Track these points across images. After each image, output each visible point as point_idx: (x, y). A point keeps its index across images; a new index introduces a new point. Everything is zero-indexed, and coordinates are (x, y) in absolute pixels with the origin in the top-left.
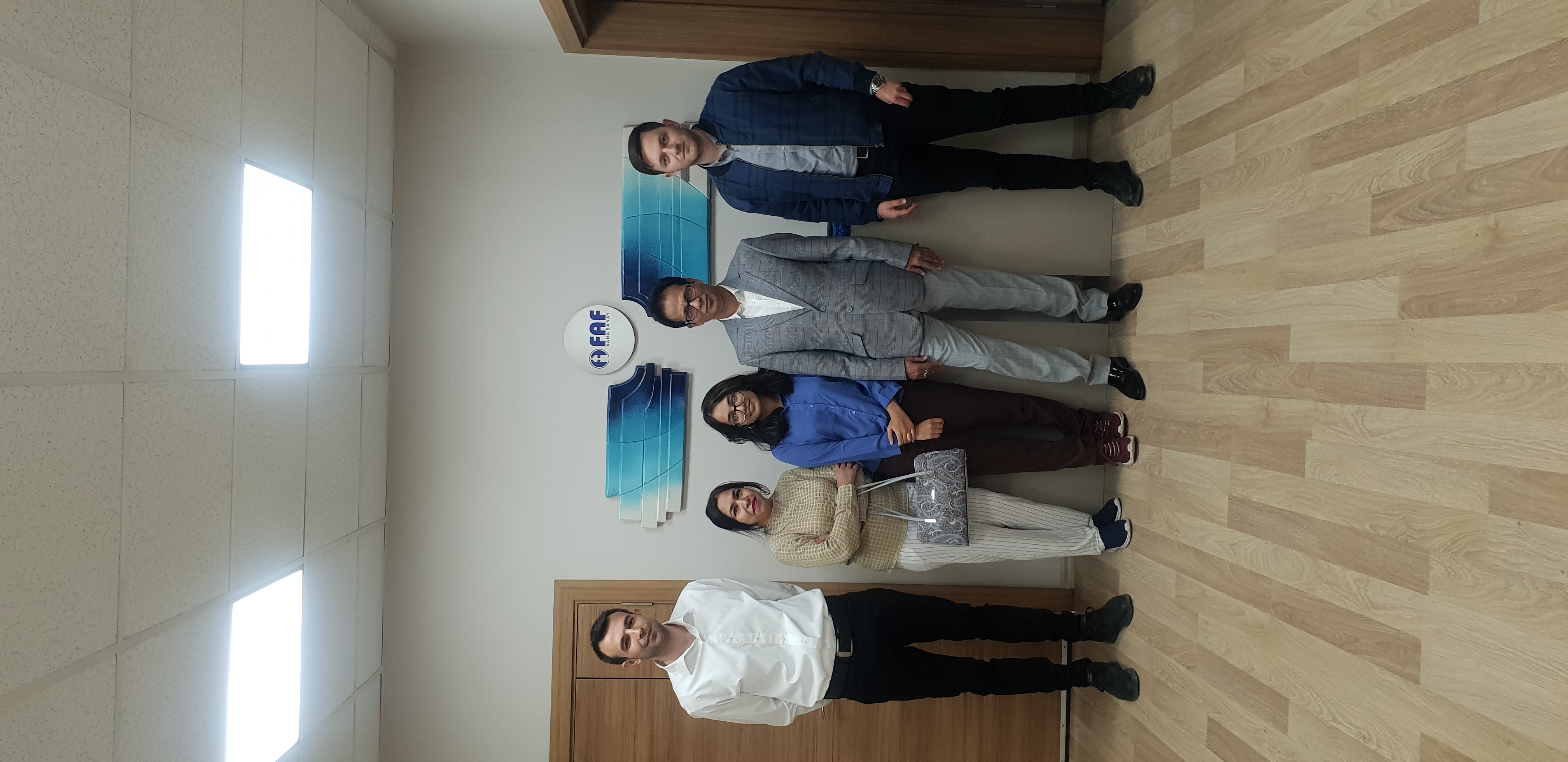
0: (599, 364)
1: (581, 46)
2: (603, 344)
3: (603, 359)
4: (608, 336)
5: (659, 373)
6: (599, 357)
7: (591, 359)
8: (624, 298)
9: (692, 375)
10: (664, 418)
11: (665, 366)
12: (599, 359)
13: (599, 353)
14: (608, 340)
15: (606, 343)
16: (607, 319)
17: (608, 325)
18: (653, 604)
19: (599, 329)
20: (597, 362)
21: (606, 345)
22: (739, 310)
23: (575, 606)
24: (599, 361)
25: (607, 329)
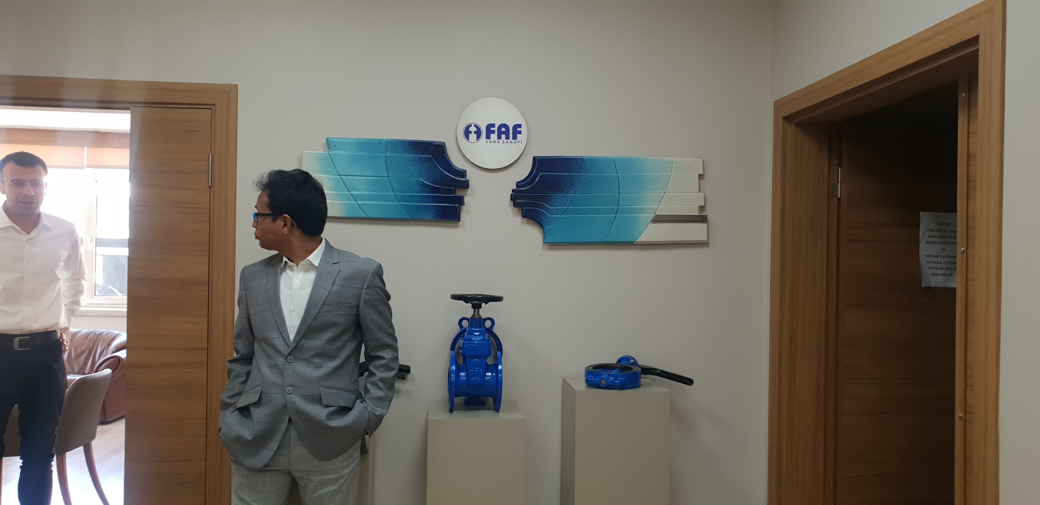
0: (467, 133)
2: (488, 137)
3: (473, 137)
4: (496, 142)
5: (459, 193)
6: (475, 132)
7: (473, 125)
8: (535, 159)
9: (457, 227)
10: (412, 198)
11: (466, 199)
12: (473, 132)
13: (478, 133)
14: (492, 141)
15: (489, 140)
17: (507, 142)
18: (210, 187)
19: (503, 133)
20: (470, 130)
21: (487, 140)
23: (210, 106)
24: (471, 132)
25: (503, 141)
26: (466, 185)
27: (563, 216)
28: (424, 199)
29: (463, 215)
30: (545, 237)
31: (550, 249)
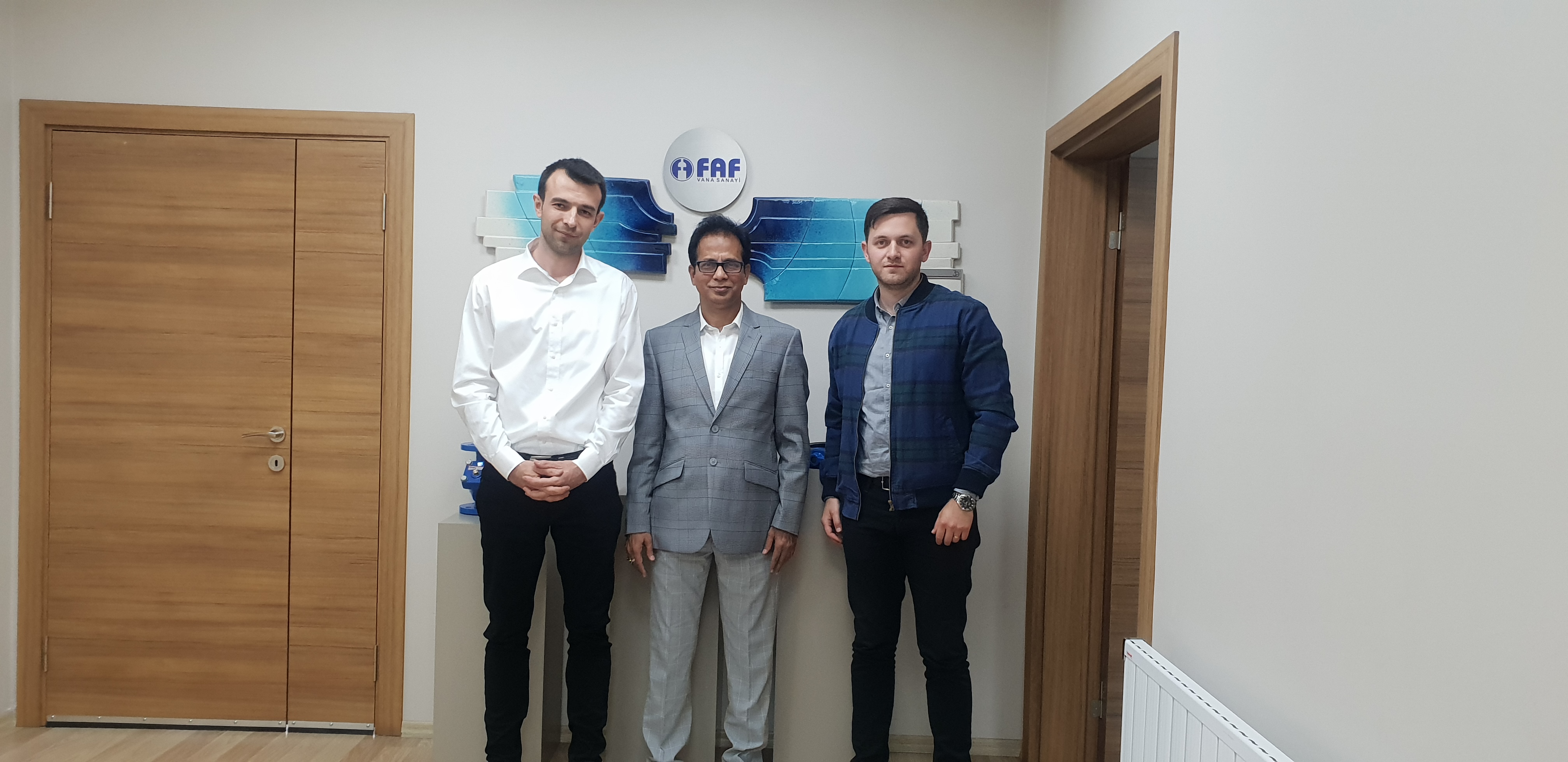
0: (675, 169)
1: (1052, 150)
2: (700, 174)
3: (682, 174)
4: (710, 180)
5: (665, 240)
6: (684, 169)
7: (682, 160)
8: (755, 200)
9: (663, 280)
11: (673, 247)
12: (682, 169)
13: (689, 170)
14: (705, 180)
15: (701, 178)
16: (730, 179)
17: (723, 180)
18: (384, 231)
19: (718, 169)
20: (679, 166)
21: (699, 178)
22: (710, 328)
23: (382, 139)
24: (680, 169)
25: (718, 179)
26: (672, 231)
27: (787, 269)
28: (623, 247)
29: (670, 267)
30: (766, 294)
31: (773, 308)
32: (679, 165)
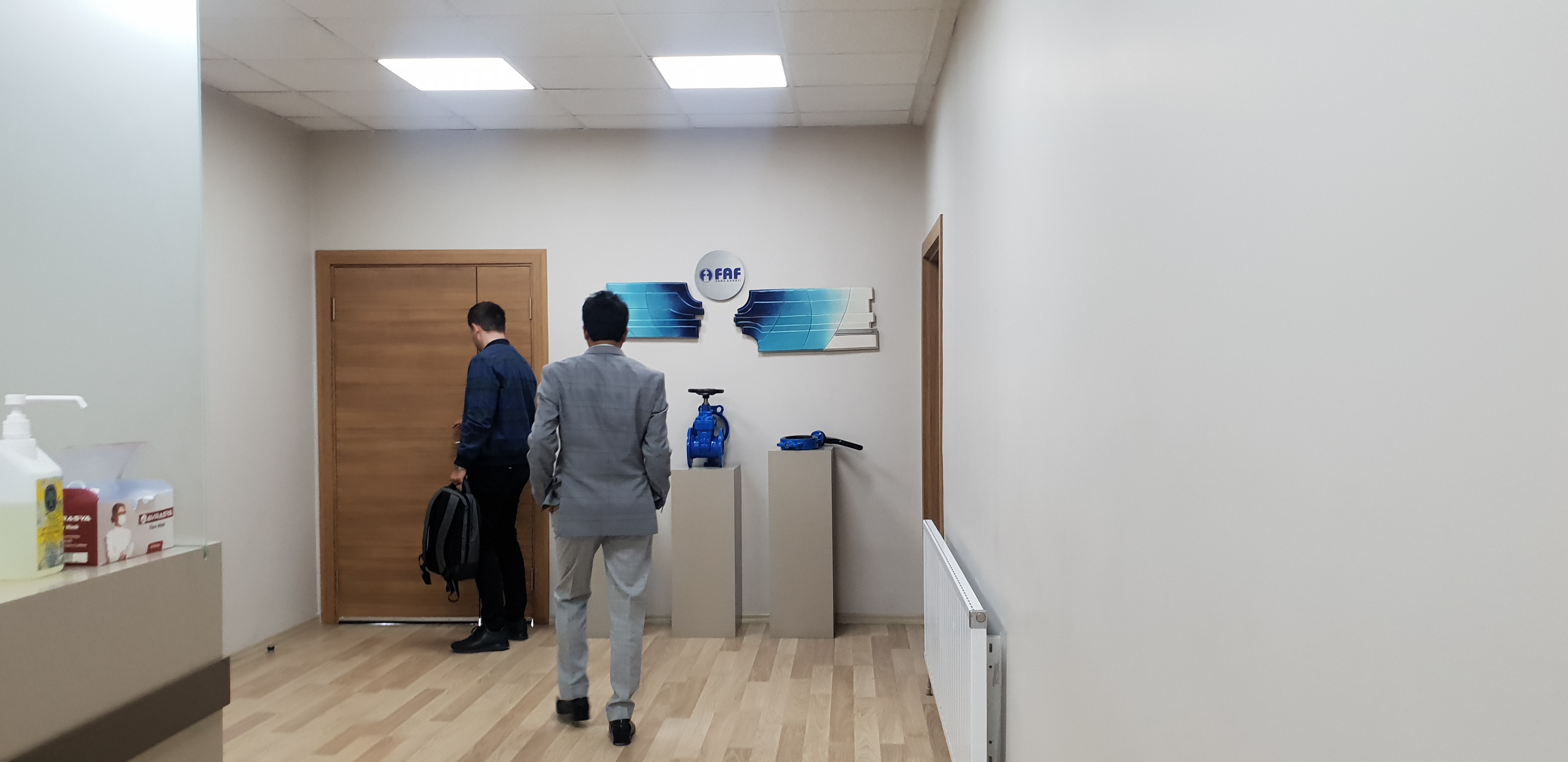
0: (702, 276)
2: (717, 278)
3: (706, 278)
4: (723, 281)
5: (698, 318)
6: (707, 275)
7: (706, 270)
8: (750, 291)
9: (697, 342)
10: (664, 323)
11: (702, 322)
13: (710, 275)
14: (720, 281)
15: (718, 280)
16: (735, 280)
17: (731, 281)
21: (716, 280)
23: (528, 265)
24: (705, 275)
25: (728, 281)
26: (702, 312)
27: (771, 332)
28: (672, 323)
29: (702, 333)
30: (759, 348)
31: (763, 356)
32: (704, 273)
